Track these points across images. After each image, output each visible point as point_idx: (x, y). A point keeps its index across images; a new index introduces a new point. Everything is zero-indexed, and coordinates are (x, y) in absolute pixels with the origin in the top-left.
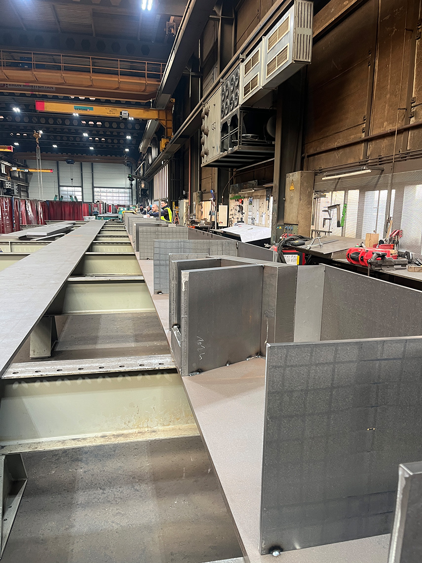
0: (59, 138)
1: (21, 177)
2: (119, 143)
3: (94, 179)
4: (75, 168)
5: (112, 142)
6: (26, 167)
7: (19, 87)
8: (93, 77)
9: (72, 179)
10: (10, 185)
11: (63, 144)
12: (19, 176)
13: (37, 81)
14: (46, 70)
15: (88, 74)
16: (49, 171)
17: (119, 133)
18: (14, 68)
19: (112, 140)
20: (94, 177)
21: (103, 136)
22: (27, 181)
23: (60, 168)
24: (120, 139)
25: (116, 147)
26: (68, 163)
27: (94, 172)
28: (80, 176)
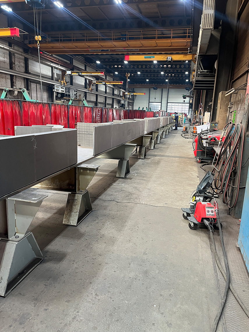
0: (149, 75)
1: (130, 98)
2: (182, 76)
3: (168, 98)
4: (158, 92)
5: (178, 76)
6: (134, 92)
7: (122, 51)
8: (157, 41)
9: (155, 98)
10: (124, 102)
11: (152, 79)
12: (129, 97)
13: (129, 46)
14: (133, 40)
15: (154, 40)
16: (143, 94)
17: (181, 71)
18: (119, 40)
19: (178, 75)
20: (169, 97)
21: (173, 73)
22: (133, 100)
23: (151, 92)
24: (183, 74)
25: (181, 79)
26: (154, 89)
27: (169, 94)
28: (161, 97)
